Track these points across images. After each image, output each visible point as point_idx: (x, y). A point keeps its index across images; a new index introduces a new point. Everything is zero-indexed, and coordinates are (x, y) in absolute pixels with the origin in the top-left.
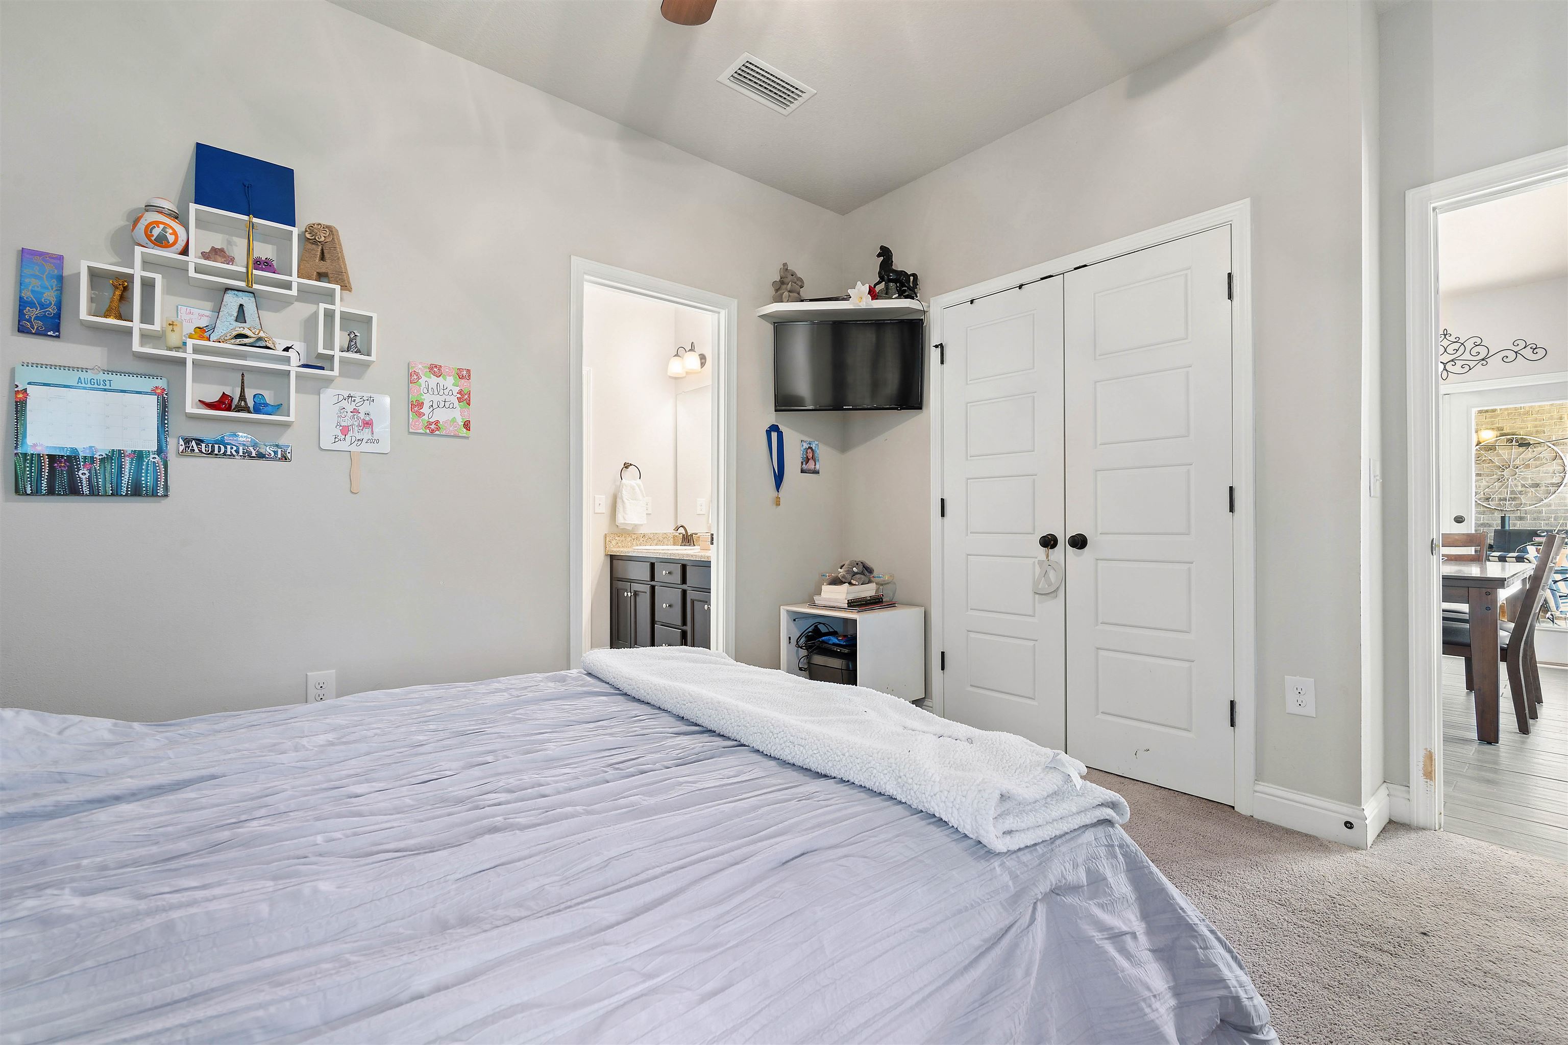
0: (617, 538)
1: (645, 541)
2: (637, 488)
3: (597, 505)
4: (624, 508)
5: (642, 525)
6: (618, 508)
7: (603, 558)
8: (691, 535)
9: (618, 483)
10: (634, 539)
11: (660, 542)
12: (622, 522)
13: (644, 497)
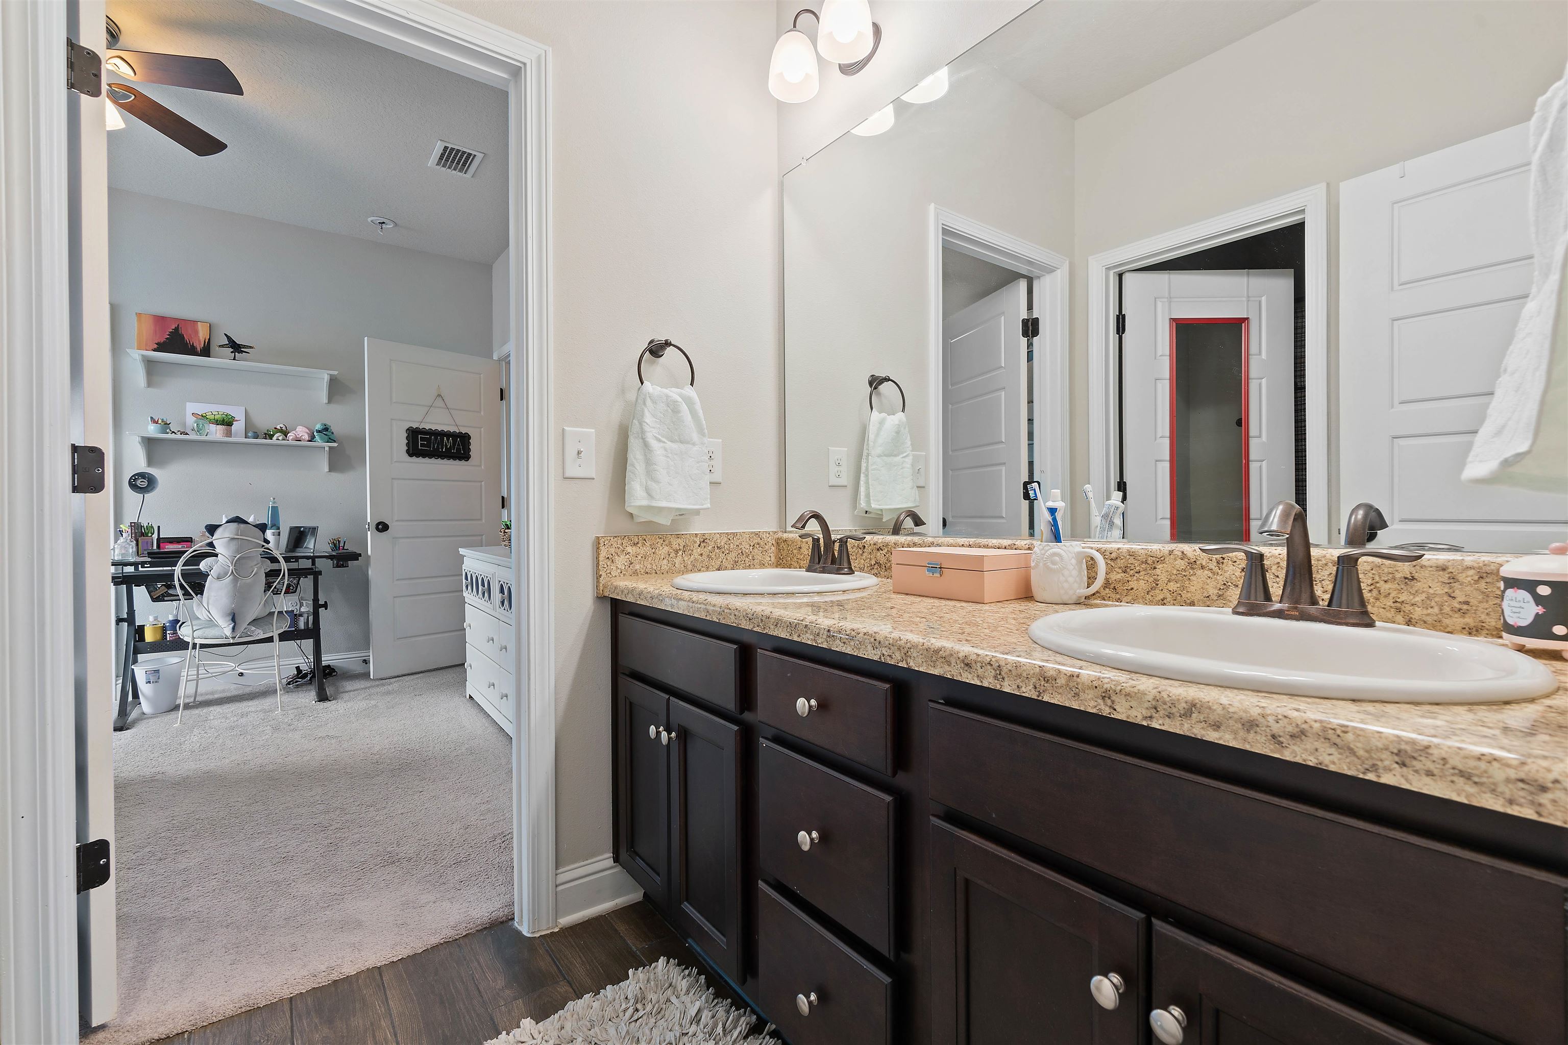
0: (629, 549)
1: (704, 557)
2: (684, 407)
3: (571, 452)
4: (649, 462)
5: (697, 512)
6: (633, 465)
7: (593, 607)
8: (843, 542)
9: (631, 396)
10: (677, 552)
11: (742, 561)
12: (644, 503)
13: (703, 435)
